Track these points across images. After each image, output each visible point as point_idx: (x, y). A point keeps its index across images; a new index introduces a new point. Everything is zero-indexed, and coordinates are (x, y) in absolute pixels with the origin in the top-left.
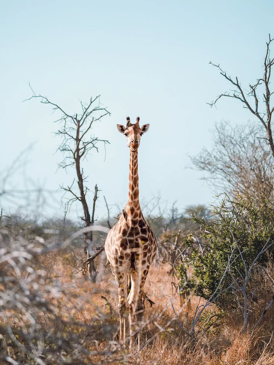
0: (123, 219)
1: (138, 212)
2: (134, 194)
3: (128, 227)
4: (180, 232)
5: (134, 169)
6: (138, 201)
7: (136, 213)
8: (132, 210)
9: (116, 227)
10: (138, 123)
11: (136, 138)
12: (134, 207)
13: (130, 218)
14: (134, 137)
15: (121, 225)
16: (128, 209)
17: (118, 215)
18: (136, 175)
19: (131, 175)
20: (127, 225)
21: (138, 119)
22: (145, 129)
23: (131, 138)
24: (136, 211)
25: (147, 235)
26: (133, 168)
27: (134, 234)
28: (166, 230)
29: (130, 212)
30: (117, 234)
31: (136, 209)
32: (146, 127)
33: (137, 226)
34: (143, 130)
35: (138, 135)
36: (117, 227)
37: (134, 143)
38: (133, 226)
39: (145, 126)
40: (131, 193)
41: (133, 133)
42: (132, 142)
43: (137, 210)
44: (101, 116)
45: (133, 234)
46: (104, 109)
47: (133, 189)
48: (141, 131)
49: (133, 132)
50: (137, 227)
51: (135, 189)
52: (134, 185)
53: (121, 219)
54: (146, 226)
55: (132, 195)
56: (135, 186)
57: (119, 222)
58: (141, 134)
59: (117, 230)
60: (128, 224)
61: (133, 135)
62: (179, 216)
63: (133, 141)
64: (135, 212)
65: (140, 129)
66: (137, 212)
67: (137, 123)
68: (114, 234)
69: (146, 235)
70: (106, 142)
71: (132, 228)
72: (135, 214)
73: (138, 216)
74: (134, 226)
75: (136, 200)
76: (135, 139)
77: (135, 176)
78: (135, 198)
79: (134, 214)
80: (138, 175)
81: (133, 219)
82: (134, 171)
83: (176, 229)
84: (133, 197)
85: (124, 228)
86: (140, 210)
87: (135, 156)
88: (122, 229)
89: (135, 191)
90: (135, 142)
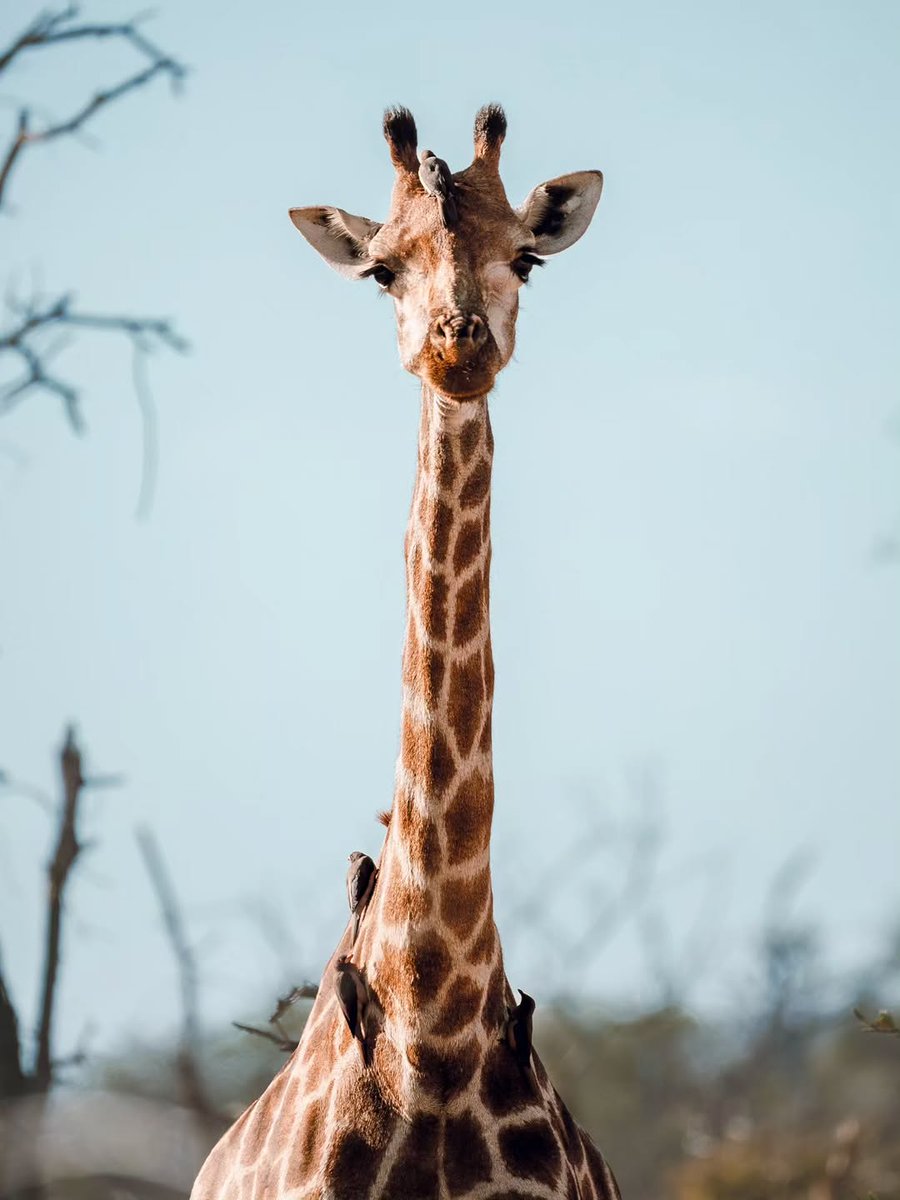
0: (338, 1042)
1: (481, 976)
2: (448, 817)
3: (386, 1114)
4: (853, 1149)
5: (456, 584)
6: (484, 879)
7: (463, 982)
8: (428, 963)
9: (264, 1114)
10: (487, 164)
11: (472, 298)
12: (445, 933)
13: (400, 1031)
14: (456, 290)
15: (320, 1093)
16: (386, 947)
17: (283, 1005)
18: (473, 646)
19: (422, 635)
20: (372, 1092)
21: (494, 126)
22: (560, 216)
23: (424, 300)
24: (460, 968)
25: (562, 1184)
26: (450, 579)
27: (443, 1181)
28: (717, 1129)
29: (406, 978)
30: (282, 1182)
31: (459, 950)
32: (571, 205)
33: (471, 1099)
34: (538, 231)
35: (497, 270)
36: (276, 1113)
37: (449, 341)
38: (429, 1105)
39: (559, 193)
40: (421, 804)
41: (446, 252)
42: (441, 332)
43: (474, 956)
44: (101, 100)
45: (436, 1178)
46: (126, 30)
47: (439, 769)
48: (518, 238)
49: (444, 243)
50: (467, 1113)
51: (464, 769)
52: (458, 732)
53: (318, 1037)
54: (547, 1095)
55: (430, 830)
56: (465, 747)
57: (298, 1069)
58: (522, 265)
59: (278, 1144)
60: (382, 1082)
61: (445, 275)
62: (833, 1001)
63: (447, 330)
64: (452, 977)
65: (506, 214)
66: (467, 980)
67: (478, 162)
68: (248, 1179)
69: (553, 1186)
70: (150, 336)
71: (423, 1125)
72: (451, 993)
73: (473, 1011)
74: (444, 1099)
75: (467, 871)
76: (457, 302)
77: (456, 655)
78: (460, 852)
79: (443, 993)
80: (488, 646)
81: (437, 1042)
82: (451, 605)
83: (820, 1118)
84: (443, 839)
85: (346, 1124)
86: (495, 958)
87: (464, 472)
88: (332, 1128)
89: (464, 787)
90: (462, 333)
